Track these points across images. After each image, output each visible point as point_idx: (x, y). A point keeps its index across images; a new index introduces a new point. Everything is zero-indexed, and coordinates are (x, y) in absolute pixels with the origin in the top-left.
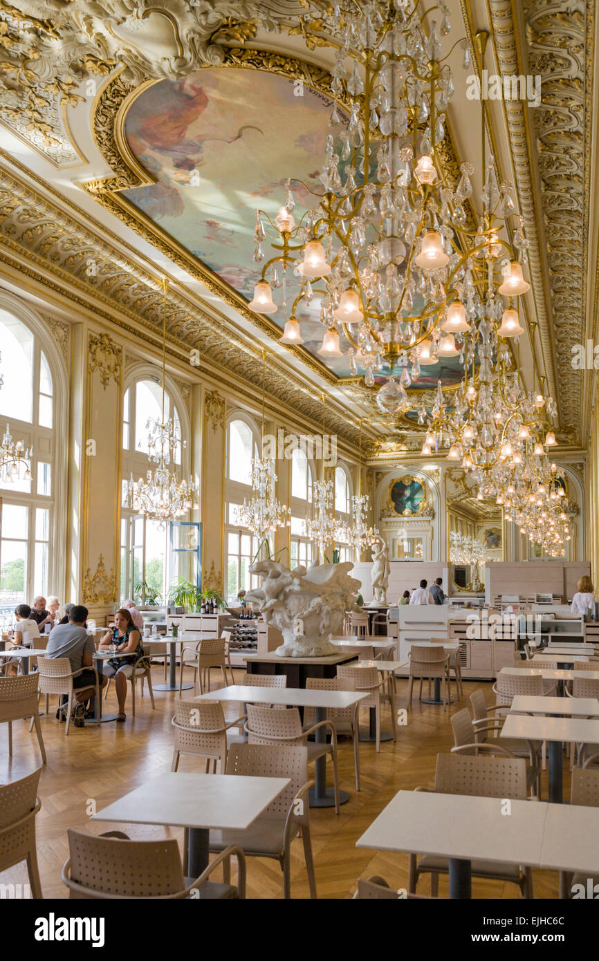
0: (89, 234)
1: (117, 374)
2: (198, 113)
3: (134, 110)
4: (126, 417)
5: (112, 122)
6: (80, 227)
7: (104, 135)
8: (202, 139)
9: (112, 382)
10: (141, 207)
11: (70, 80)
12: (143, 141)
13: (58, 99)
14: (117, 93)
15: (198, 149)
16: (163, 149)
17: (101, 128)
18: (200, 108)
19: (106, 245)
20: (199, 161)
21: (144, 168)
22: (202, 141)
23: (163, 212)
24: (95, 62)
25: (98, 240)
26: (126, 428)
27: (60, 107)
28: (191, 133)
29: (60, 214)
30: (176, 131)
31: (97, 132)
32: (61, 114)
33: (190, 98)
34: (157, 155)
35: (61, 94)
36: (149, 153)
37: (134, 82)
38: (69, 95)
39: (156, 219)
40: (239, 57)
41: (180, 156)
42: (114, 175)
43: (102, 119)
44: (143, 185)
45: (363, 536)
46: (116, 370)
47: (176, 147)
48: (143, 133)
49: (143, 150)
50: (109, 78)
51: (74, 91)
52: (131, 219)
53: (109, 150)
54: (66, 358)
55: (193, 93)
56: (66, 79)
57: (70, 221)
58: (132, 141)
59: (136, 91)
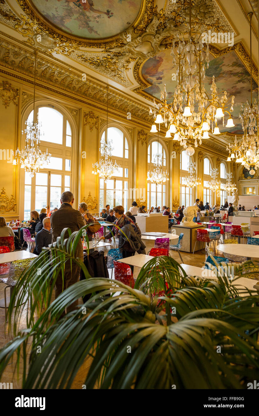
0: (136, 103)
1: (146, 141)
2: (161, 64)
3: (143, 68)
4: (149, 153)
5: (138, 72)
6: (134, 101)
7: (136, 77)
8: (163, 70)
9: (144, 143)
10: (149, 93)
11: (126, 65)
12: (147, 75)
13: (124, 70)
14: (138, 65)
15: (162, 73)
16: (153, 76)
17: (135, 75)
18: (161, 62)
19: (141, 105)
20: (163, 76)
21: (148, 82)
22: (163, 71)
23: (155, 93)
24: (132, 59)
25: (139, 104)
26: (149, 157)
27: (125, 72)
28: (160, 70)
29: (128, 99)
30: (155, 70)
31: (134, 76)
32: (125, 74)
33: (158, 60)
34: (151, 78)
35: (125, 69)
36: (149, 78)
37: (142, 61)
38: (127, 69)
39: (153, 95)
40: (170, 46)
41: (158, 76)
42: (140, 86)
43: (135, 73)
44: (148, 87)
45: (231, 187)
46: (145, 140)
47: (156, 74)
48: (147, 73)
49: (147, 77)
50: (136, 62)
51: (128, 67)
52: (146, 97)
53: (138, 80)
54: (132, 138)
55: (159, 59)
56: (125, 65)
57: (131, 100)
58: (144, 76)
59: (143, 62)
